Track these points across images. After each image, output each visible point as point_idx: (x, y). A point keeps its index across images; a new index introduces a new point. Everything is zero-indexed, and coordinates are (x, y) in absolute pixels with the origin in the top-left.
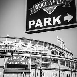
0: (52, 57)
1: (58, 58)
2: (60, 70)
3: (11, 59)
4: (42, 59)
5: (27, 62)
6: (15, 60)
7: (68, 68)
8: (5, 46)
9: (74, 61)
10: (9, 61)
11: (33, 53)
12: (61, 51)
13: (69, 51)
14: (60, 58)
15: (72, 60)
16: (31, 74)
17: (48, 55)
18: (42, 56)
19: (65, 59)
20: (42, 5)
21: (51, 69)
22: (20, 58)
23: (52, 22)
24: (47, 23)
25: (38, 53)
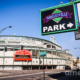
0: (47, 50)
1: (51, 50)
2: (52, 59)
3: (19, 51)
4: (40, 51)
5: (30, 53)
6: (21, 52)
7: (58, 57)
8: (14, 42)
9: (62, 52)
10: (17, 53)
11: (34, 46)
12: (53, 45)
13: (58, 45)
14: (53, 50)
15: (61, 52)
16: (32, 61)
17: (44, 48)
18: (40, 49)
19: (56, 51)
20: (52, 17)
21: (46, 58)
22: (24, 51)
23: (59, 28)
24: (56, 29)
25: (37, 47)
